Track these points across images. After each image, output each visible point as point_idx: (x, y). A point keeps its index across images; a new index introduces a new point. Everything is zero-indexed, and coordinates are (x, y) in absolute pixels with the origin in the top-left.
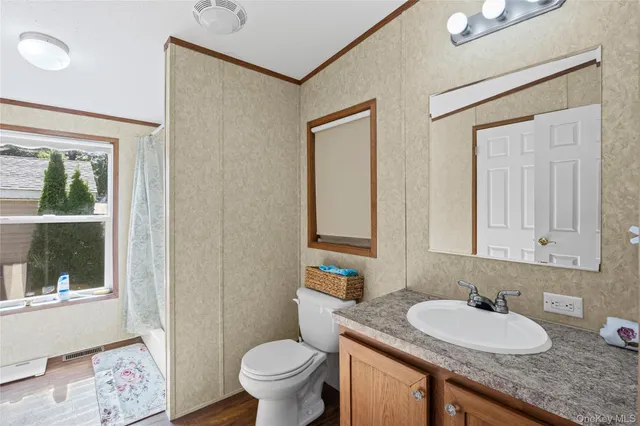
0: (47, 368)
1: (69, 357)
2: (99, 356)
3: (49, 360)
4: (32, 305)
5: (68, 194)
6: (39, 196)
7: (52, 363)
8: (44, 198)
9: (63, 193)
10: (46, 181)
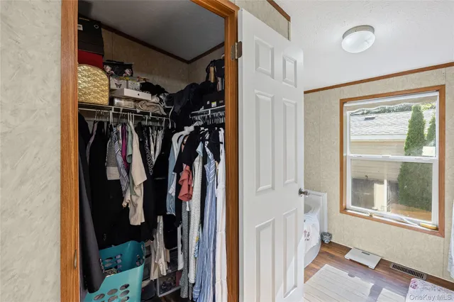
0: (377, 265)
1: (396, 266)
2: (418, 281)
3: (381, 259)
4: (374, 217)
5: (426, 136)
6: (405, 138)
7: (382, 263)
8: (408, 138)
9: (422, 135)
10: (409, 127)
